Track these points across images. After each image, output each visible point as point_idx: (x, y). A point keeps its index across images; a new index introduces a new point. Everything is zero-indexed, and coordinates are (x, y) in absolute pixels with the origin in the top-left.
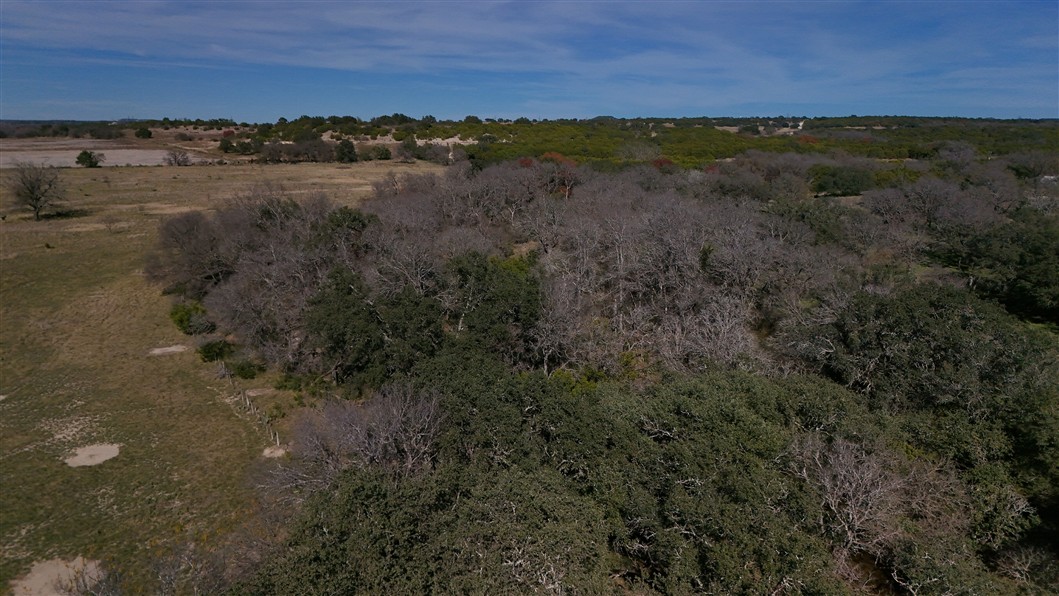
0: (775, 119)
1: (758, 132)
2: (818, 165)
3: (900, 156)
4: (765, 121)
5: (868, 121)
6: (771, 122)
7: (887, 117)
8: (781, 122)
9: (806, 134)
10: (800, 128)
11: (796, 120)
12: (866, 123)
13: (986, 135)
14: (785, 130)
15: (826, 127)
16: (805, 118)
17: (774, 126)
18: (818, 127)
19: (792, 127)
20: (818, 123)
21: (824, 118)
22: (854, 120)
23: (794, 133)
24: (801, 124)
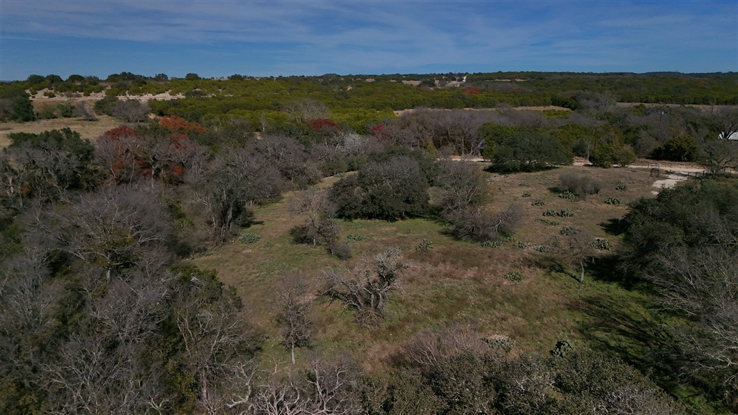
0: (447, 75)
1: (434, 85)
2: (489, 124)
3: (545, 104)
4: (439, 77)
5: (511, 76)
6: (444, 77)
7: (522, 72)
8: (451, 77)
9: (469, 85)
10: (464, 81)
11: (461, 75)
12: (510, 77)
13: (600, 85)
14: (454, 82)
15: (482, 80)
16: (467, 73)
17: (446, 80)
18: (476, 80)
19: (459, 80)
20: (477, 77)
21: (480, 74)
22: (500, 75)
23: (460, 85)
24: (465, 78)
